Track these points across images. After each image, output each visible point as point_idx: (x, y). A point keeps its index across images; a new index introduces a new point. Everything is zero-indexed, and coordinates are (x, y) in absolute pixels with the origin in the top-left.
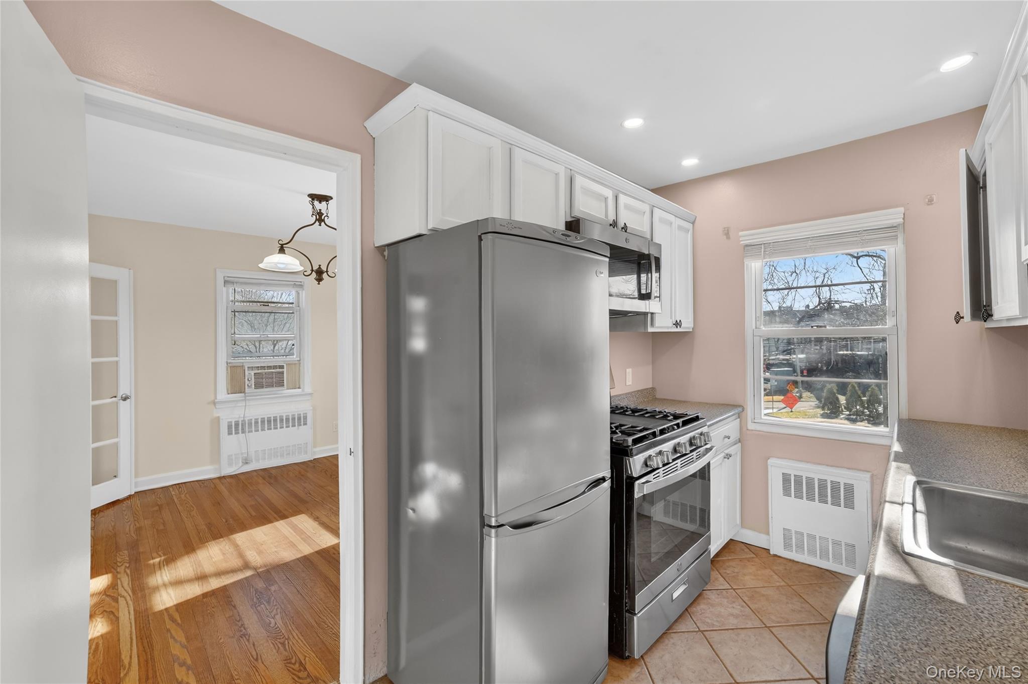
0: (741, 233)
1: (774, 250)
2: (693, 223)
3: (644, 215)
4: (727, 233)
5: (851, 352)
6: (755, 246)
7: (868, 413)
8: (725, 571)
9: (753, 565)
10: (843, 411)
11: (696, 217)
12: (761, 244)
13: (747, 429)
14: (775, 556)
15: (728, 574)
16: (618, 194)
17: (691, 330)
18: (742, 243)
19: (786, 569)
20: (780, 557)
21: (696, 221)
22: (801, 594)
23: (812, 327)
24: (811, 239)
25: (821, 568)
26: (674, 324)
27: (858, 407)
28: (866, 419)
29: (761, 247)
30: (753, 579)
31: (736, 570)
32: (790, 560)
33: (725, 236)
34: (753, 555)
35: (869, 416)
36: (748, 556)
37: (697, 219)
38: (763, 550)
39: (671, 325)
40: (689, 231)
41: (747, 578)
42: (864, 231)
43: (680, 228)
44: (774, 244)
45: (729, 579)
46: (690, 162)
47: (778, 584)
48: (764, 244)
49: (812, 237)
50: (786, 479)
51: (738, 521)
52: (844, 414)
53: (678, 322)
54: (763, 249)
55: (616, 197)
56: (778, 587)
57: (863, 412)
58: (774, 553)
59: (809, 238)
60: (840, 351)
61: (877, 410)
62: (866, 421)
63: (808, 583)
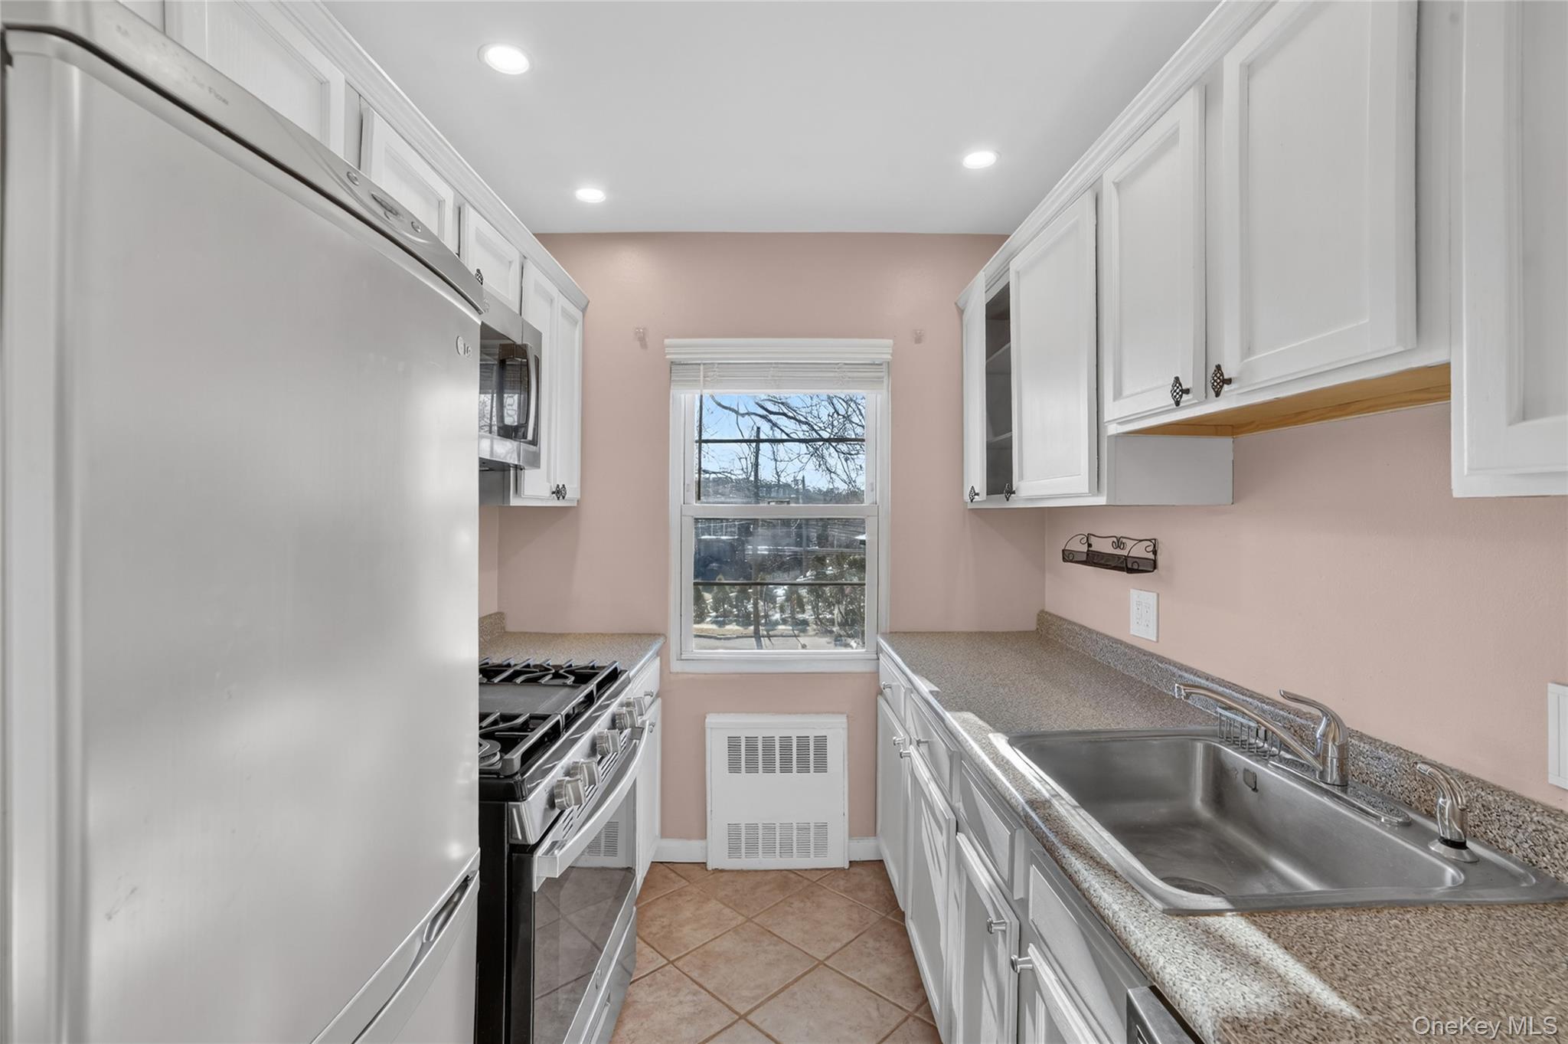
0: (667, 341)
1: (720, 376)
2: (584, 310)
3: (510, 267)
4: (642, 340)
5: (714, 537)
6: (688, 366)
7: (736, 613)
8: (648, 931)
9: (688, 901)
10: (709, 613)
11: (589, 302)
12: (699, 364)
13: (670, 673)
14: (716, 871)
15: (655, 934)
16: (464, 204)
17: (575, 505)
18: (667, 357)
19: (737, 891)
20: (722, 871)
21: (589, 309)
22: (769, 929)
23: (769, 503)
24: (774, 365)
25: (781, 870)
26: (553, 493)
27: (726, 606)
28: (735, 621)
29: (699, 369)
30: (695, 930)
31: (666, 921)
32: (738, 871)
33: (638, 343)
34: (684, 882)
35: (737, 616)
36: (676, 887)
37: (589, 306)
38: (696, 867)
39: (547, 493)
40: (576, 323)
41: (687, 929)
42: (846, 364)
43: (564, 312)
44: (720, 366)
45: (659, 945)
46: (591, 194)
47: (734, 923)
48: (704, 364)
49: (775, 363)
50: (733, 744)
51: (657, 831)
52: (710, 616)
53: (560, 487)
54: (702, 373)
55: (460, 209)
56: (735, 930)
57: (732, 612)
58: (714, 868)
59: (771, 363)
60: (703, 535)
61: (746, 608)
62: (735, 623)
63: (774, 903)
